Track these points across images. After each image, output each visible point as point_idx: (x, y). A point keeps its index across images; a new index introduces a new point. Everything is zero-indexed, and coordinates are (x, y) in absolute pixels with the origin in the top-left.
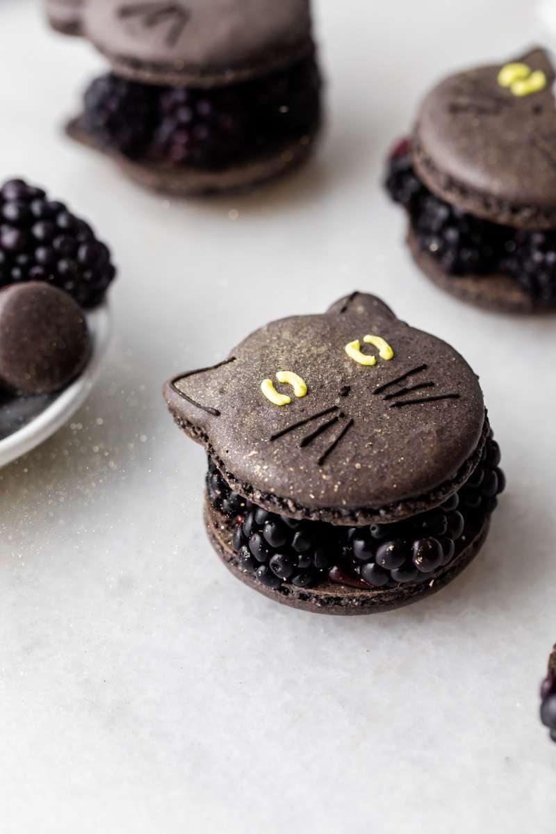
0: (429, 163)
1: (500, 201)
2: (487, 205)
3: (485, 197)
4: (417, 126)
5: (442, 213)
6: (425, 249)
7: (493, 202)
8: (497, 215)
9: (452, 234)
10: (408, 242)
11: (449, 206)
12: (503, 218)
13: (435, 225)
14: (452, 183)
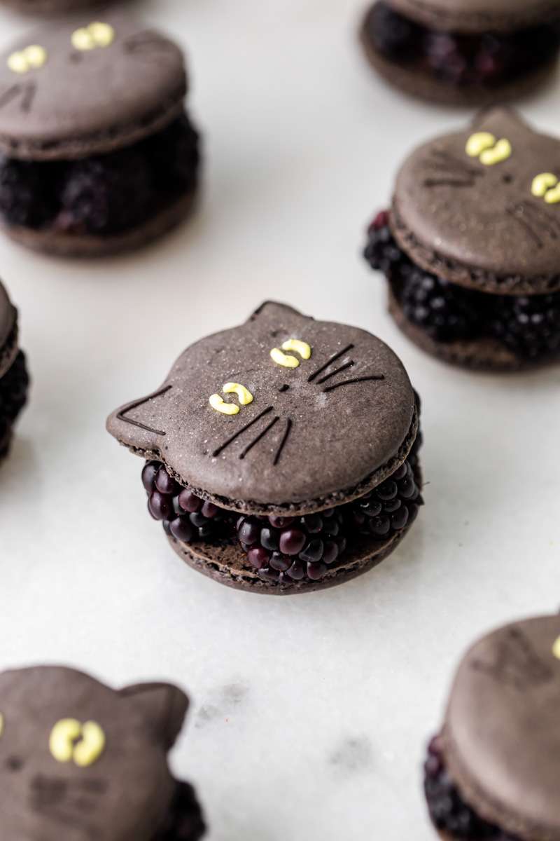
0: (411, 237)
1: (486, 273)
2: (474, 277)
3: (471, 268)
4: (395, 200)
5: (428, 283)
6: (411, 318)
7: (479, 273)
8: (484, 285)
9: (438, 303)
10: (391, 311)
11: (434, 277)
12: (490, 288)
13: (420, 295)
14: (438, 256)
